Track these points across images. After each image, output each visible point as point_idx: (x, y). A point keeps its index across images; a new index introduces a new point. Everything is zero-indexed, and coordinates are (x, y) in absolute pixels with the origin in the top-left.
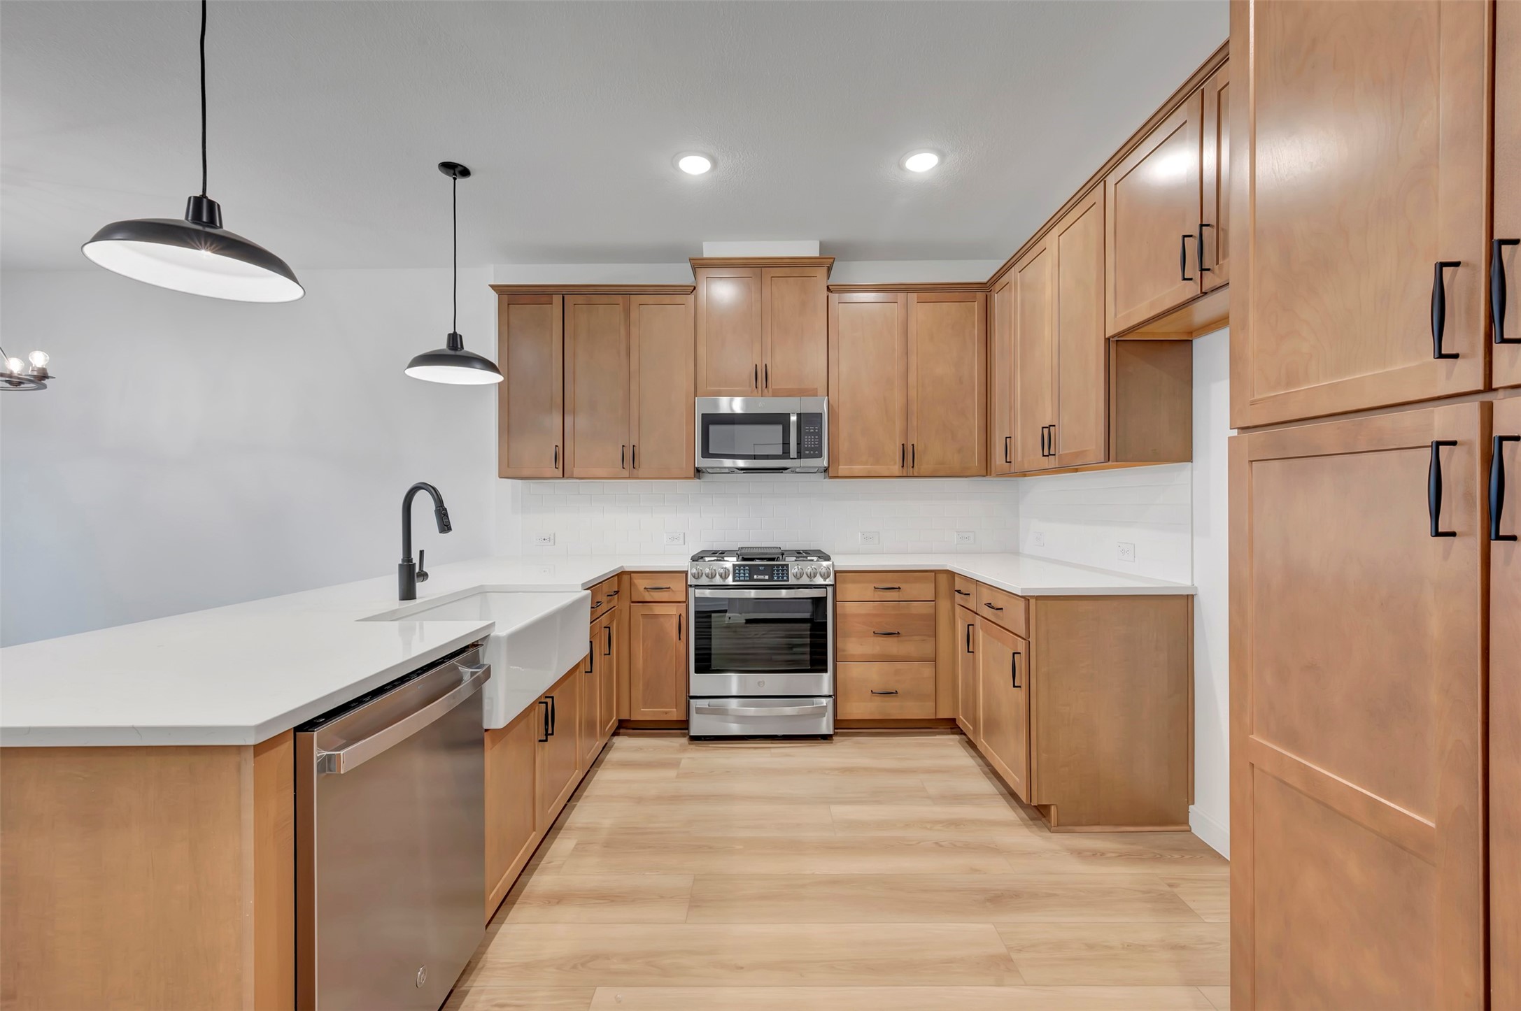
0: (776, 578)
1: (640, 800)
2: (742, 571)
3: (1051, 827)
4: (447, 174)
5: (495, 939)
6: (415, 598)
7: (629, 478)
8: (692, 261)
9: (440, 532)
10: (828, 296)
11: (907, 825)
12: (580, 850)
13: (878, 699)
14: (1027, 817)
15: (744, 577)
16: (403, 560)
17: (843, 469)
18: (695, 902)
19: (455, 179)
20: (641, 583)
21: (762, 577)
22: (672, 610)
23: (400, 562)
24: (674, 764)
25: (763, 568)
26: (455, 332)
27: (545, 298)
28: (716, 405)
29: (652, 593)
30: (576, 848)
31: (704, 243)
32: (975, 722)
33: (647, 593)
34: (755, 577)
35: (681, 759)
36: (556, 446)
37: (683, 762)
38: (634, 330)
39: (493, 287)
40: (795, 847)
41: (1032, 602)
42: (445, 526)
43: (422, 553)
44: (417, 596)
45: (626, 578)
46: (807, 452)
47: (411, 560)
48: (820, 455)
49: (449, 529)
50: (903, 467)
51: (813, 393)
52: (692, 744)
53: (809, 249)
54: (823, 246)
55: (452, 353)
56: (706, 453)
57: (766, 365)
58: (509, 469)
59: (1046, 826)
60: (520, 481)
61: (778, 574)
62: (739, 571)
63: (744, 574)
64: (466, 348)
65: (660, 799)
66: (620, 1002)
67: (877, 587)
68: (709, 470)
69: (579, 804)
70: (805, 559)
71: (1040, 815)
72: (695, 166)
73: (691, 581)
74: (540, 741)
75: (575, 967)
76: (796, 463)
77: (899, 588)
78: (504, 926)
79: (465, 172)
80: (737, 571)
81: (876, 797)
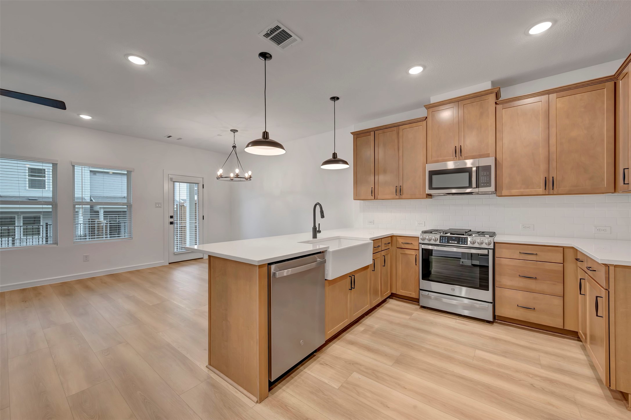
0: (461, 243)
1: (391, 323)
2: (444, 239)
3: (629, 407)
4: (333, 101)
5: (331, 347)
6: (317, 238)
7: (399, 199)
8: (426, 107)
9: (321, 218)
10: (496, 108)
11: (517, 371)
12: (364, 332)
13: (522, 310)
14: (611, 396)
15: (445, 241)
16: (313, 226)
17: (504, 192)
18: (399, 361)
19: (335, 102)
20: (401, 240)
21: (454, 242)
22: (413, 252)
23: (313, 227)
24: (410, 314)
25: (454, 238)
26: (335, 152)
27: (368, 134)
28: (446, 165)
29: (405, 245)
30: (363, 331)
31: (431, 97)
32: (585, 335)
33: (403, 245)
34: (450, 242)
35: (413, 313)
36: (372, 188)
37: (414, 315)
38: (401, 140)
39: (352, 133)
40: (450, 359)
41: (612, 269)
42: (323, 216)
43: (319, 224)
44: (317, 237)
45: (394, 238)
46: (482, 185)
47: (316, 226)
48: (490, 186)
49: (324, 217)
50: (545, 189)
51: (488, 156)
52: (421, 309)
53: (487, 86)
54: (493, 83)
55: (334, 159)
56: (431, 187)
57: (461, 146)
58: (357, 197)
59: (625, 405)
60: (362, 201)
61: (462, 241)
62: (443, 239)
63: (445, 240)
64: (338, 157)
65: (399, 324)
66: (360, 379)
67: (521, 252)
68: (434, 195)
69: (369, 318)
70: (484, 236)
71: (623, 398)
72: (416, 71)
73: (420, 241)
74: (349, 289)
75: (350, 363)
76: (477, 190)
77: (536, 254)
78: (334, 344)
79: (338, 98)
80: (442, 239)
81: (505, 354)
